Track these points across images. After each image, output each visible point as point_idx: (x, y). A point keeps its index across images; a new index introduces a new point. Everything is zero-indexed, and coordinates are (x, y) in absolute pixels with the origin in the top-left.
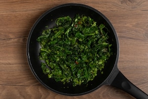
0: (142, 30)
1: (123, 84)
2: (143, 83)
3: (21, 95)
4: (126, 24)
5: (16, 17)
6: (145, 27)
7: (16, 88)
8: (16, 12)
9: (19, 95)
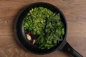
0: (75, 16)
1: (69, 50)
2: (75, 46)
3: (5, 53)
4: (65, 13)
5: (2, 9)
6: (76, 14)
7: (3, 49)
8: (3, 6)
9: (4, 53)
